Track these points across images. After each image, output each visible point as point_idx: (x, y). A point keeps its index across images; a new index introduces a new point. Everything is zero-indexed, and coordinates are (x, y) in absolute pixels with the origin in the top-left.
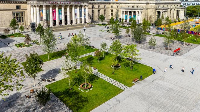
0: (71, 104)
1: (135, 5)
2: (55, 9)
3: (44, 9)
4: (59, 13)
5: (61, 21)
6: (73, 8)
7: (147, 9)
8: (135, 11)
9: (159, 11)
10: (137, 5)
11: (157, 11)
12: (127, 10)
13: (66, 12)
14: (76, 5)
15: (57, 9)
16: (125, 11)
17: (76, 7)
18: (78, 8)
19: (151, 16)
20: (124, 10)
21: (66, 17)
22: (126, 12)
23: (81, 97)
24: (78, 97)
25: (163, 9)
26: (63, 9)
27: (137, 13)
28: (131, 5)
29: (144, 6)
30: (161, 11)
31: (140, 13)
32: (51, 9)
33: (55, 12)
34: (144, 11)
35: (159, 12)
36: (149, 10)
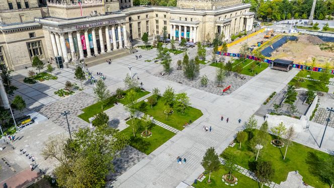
0: (139, 147)
1: (189, 17)
2: (84, 34)
3: (70, 37)
4: (90, 40)
5: (92, 50)
6: (107, 30)
7: (204, 22)
8: (188, 25)
9: (219, 25)
10: (192, 16)
11: (217, 25)
12: (178, 24)
13: (97, 36)
14: (110, 24)
15: (86, 34)
16: (176, 25)
17: (110, 27)
18: (113, 29)
19: (208, 34)
20: (174, 24)
21: (98, 41)
22: (177, 27)
23: (145, 142)
24: (143, 143)
25: (225, 23)
26: (93, 33)
27: (191, 29)
28: (183, 16)
29: (200, 18)
30: (222, 25)
31: (195, 29)
32: (78, 35)
33: (84, 38)
34: (201, 25)
35: (219, 27)
36: (207, 24)
